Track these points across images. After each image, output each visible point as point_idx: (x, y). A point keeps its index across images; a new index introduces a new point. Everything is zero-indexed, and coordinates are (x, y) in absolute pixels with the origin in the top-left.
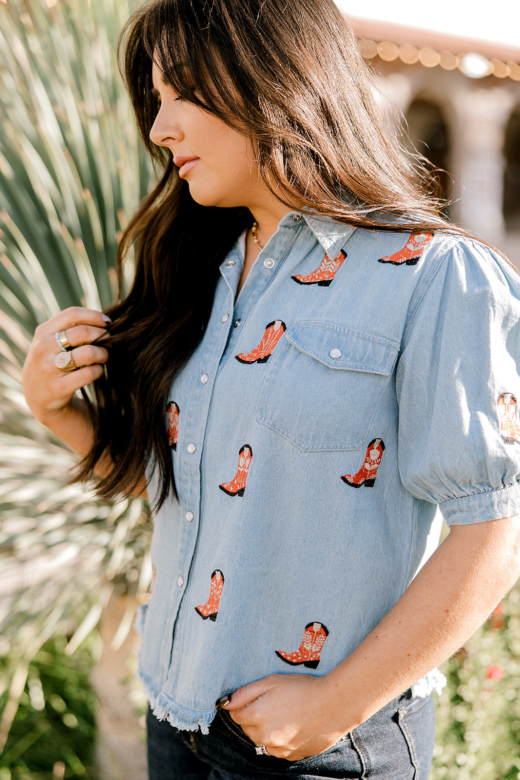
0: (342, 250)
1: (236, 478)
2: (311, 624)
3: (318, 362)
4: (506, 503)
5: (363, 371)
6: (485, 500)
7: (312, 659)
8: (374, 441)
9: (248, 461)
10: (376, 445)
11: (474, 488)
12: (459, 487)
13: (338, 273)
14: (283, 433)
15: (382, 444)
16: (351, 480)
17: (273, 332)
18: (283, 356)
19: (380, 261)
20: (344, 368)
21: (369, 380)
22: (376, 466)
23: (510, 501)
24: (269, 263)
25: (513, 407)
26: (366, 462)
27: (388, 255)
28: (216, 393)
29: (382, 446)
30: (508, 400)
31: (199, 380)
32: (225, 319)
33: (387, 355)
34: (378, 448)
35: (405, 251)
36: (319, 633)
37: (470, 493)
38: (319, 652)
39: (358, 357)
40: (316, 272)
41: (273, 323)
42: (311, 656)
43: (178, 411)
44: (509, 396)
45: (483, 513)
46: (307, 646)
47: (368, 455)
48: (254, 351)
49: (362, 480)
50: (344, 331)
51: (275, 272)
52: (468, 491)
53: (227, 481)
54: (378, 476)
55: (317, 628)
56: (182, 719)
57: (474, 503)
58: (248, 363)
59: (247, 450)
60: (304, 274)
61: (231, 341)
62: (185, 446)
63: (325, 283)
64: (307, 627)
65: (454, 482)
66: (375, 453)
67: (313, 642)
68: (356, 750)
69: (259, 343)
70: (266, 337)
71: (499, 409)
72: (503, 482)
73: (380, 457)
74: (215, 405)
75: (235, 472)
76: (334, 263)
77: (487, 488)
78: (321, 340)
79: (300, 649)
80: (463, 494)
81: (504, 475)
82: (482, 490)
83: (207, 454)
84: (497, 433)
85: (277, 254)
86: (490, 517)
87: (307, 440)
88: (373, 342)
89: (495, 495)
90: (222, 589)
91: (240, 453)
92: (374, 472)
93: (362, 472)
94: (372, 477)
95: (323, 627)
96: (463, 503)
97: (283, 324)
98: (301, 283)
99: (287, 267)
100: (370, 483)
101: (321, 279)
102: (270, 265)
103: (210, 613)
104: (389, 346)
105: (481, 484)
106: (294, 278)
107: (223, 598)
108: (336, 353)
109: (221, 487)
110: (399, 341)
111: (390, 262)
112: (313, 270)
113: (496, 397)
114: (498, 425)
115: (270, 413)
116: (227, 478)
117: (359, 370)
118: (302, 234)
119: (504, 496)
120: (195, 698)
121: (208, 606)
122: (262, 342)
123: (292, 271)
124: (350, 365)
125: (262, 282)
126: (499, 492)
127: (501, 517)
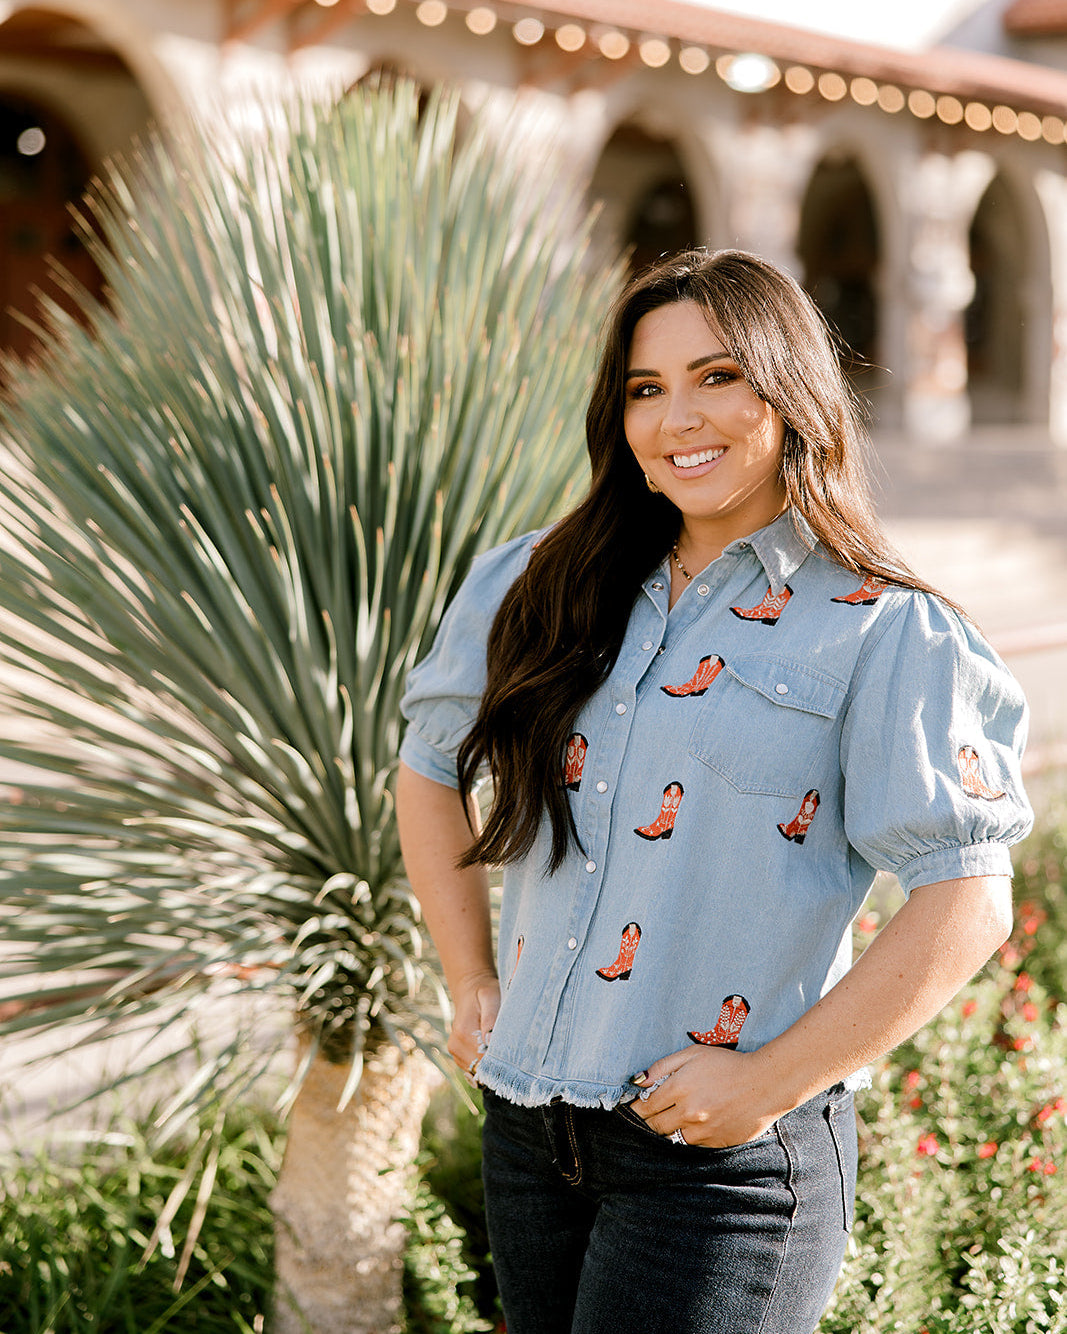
0: (786, 585)
1: (659, 820)
2: (730, 998)
3: (763, 696)
4: (975, 860)
5: (809, 711)
6: (952, 857)
7: (729, 1041)
8: (811, 792)
9: (678, 799)
10: (812, 798)
11: (939, 842)
12: (924, 843)
13: (783, 611)
14: (720, 770)
15: (817, 797)
16: (784, 830)
17: (709, 666)
18: (722, 690)
19: (833, 600)
20: (791, 706)
21: (814, 721)
22: (808, 821)
23: (979, 860)
24: (703, 590)
25: (974, 763)
26: (800, 814)
27: (842, 595)
28: (636, 725)
29: (817, 801)
30: (969, 753)
31: (613, 709)
32: (647, 646)
33: (834, 697)
34: (813, 802)
35: (861, 592)
36: (739, 1009)
37: (935, 848)
38: (738, 1032)
39: (805, 695)
40: (758, 607)
41: (708, 658)
42: (729, 1038)
43: (585, 743)
44: (970, 749)
45: (949, 870)
46: (725, 1025)
47: (803, 806)
48: (686, 685)
49: (792, 834)
50: (792, 665)
51: (710, 600)
52: (934, 846)
53: (646, 823)
54: (808, 833)
55: (737, 1002)
56: (583, 1095)
57: (940, 859)
58: (679, 696)
59: (675, 788)
60: (745, 607)
61: (653, 669)
62: (593, 784)
63: (770, 622)
64: (725, 1001)
65: (916, 836)
66: (810, 806)
67: (731, 1020)
68: (783, 1147)
69: (692, 677)
70: (700, 671)
71: (961, 763)
72: (972, 837)
73: (814, 812)
74: (635, 739)
75: (657, 813)
76: (779, 599)
77: (953, 842)
78: (767, 673)
79: (716, 1029)
80: (928, 849)
81: (974, 828)
82: (949, 845)
83: (622, 794)
84: (958, 789)
85: (714, 582)
86: (957, 874)
87: (745, 780)
88: (822, 681)
89: (963, 851)
90: (637, 944)
91: (665, 792)
92: (805, 827)
93: (794, 825)
94: (803, 832)
95: (744, 1001)
96: (928, 861)
97: (721, 660)
98: (742, 618)
99: (726, 598)
100: (800, 840)
101: (764, 616)
102: (704, 592)
103: (620, 972)
104: (837, 688)
105: (947, 838)
106: (732, 610)
107: (639, 954)
108: (782, 688)
109: (637, 832)
110: (848, 683)
111: (845, 602)
112: (755, 605)
113: (957, 748)
114: (959, 779)
115: (707, 746)
116: (647, 821)
117: (806, 710)
118: (744, 563)
119: (972, 852)
120: (599, 1069)
121: (617, 967)
122: (695, 677)
123: (731, 603)
124: (797, 703)
125: (693, 610)
126: (967, 848)
127: (969, 875)
